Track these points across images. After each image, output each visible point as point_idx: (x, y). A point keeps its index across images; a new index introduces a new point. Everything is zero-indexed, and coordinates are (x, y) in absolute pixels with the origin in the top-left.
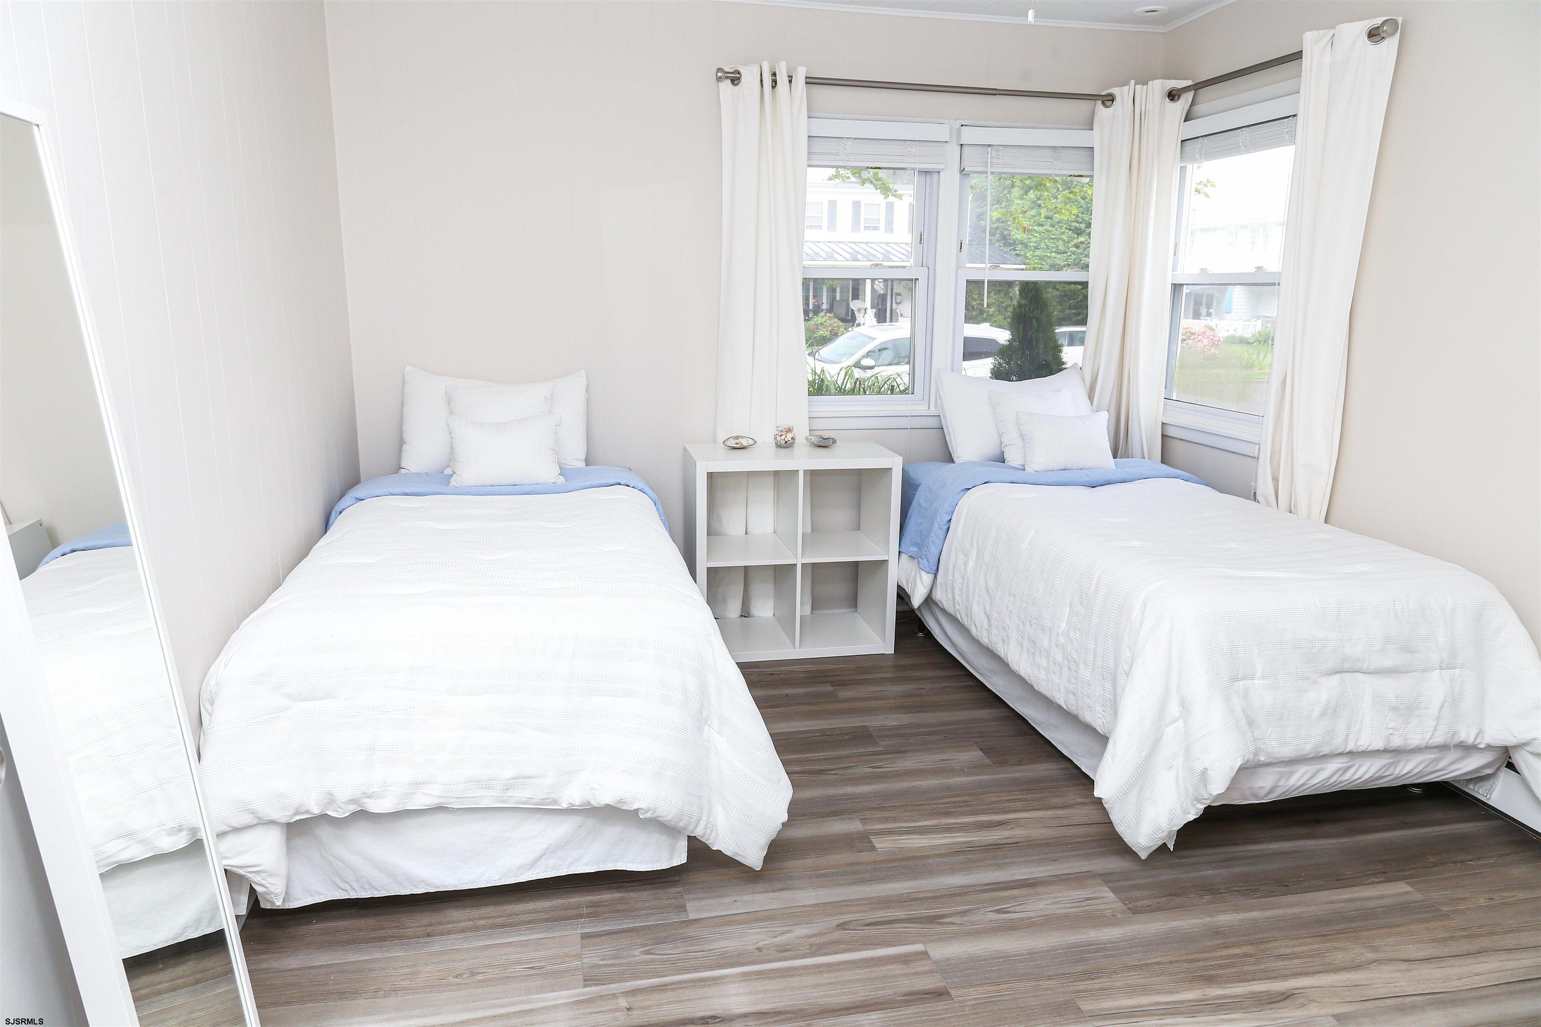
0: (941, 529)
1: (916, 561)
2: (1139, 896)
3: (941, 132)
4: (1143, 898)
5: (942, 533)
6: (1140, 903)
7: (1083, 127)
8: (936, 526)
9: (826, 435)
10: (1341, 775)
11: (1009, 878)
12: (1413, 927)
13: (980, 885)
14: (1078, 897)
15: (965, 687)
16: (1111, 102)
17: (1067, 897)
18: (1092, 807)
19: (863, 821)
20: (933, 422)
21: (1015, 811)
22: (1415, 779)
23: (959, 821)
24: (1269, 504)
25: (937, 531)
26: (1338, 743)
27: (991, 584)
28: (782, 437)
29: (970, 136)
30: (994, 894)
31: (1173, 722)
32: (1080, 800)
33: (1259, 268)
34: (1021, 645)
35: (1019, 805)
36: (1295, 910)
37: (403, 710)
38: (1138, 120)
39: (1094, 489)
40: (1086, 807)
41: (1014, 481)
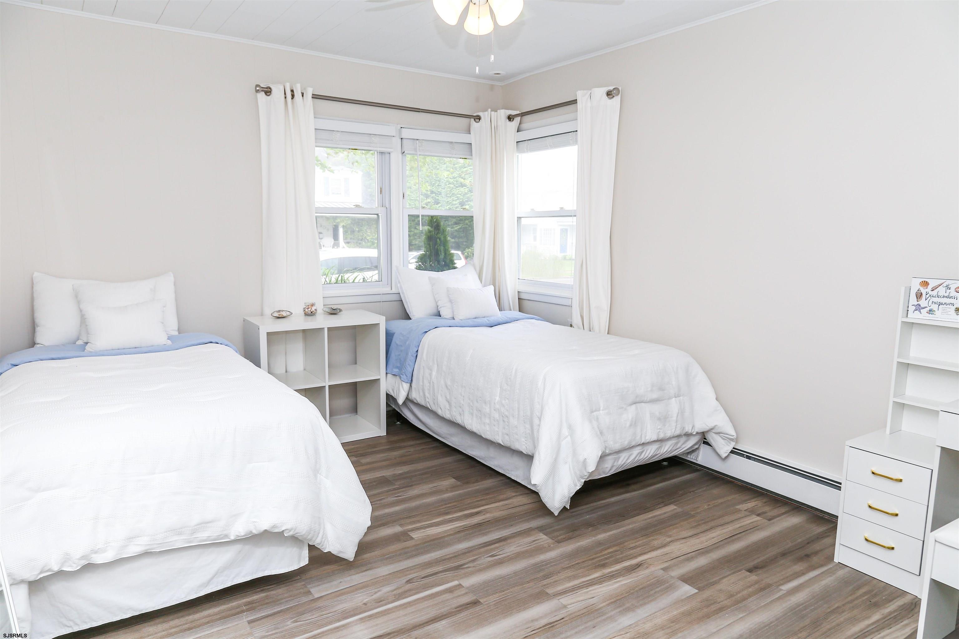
0: (413, 356)
1: (398, 377)
2: (558, 534)
3: (391, 130)
4: (560, 535)
5: (414, 359)
6: (560, 538)
7: (465, 132)
8: (410, 354)
9: (335, 307)
10: (639, 457)
11: (492, 539)
12: (682, 523)
13: (477, 545)
14: (529, 541)
15: (433, 447)
16: (479, 120)
17: (523, 542)
18: (521, 497)
19: (401, 525)
20: (395, 297)
21: (483, 506)
22: (668, 455)
23: (454, 516)
24: (579, 328)
25: (411, 358)
26: (639, 440)
27: (449, 383)
28: (309, 309)
29: (406, 133)
30: (486, 548)
31: (566, 438)
32: (514, 494)
33: (562, 208)
34: (472, 414)
35: (484, 502)
36: (631, 526)
37: (119, 488)
38: (494, 130)
39: (492, 328)
40: (518, 497)
41: (451, 326)
